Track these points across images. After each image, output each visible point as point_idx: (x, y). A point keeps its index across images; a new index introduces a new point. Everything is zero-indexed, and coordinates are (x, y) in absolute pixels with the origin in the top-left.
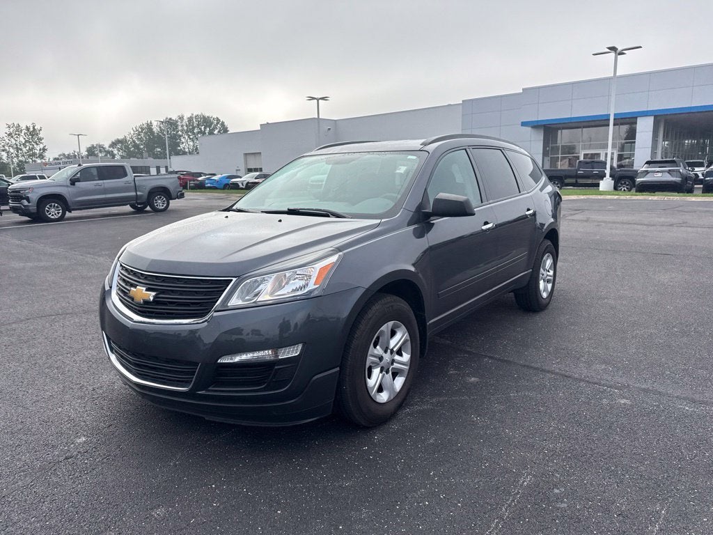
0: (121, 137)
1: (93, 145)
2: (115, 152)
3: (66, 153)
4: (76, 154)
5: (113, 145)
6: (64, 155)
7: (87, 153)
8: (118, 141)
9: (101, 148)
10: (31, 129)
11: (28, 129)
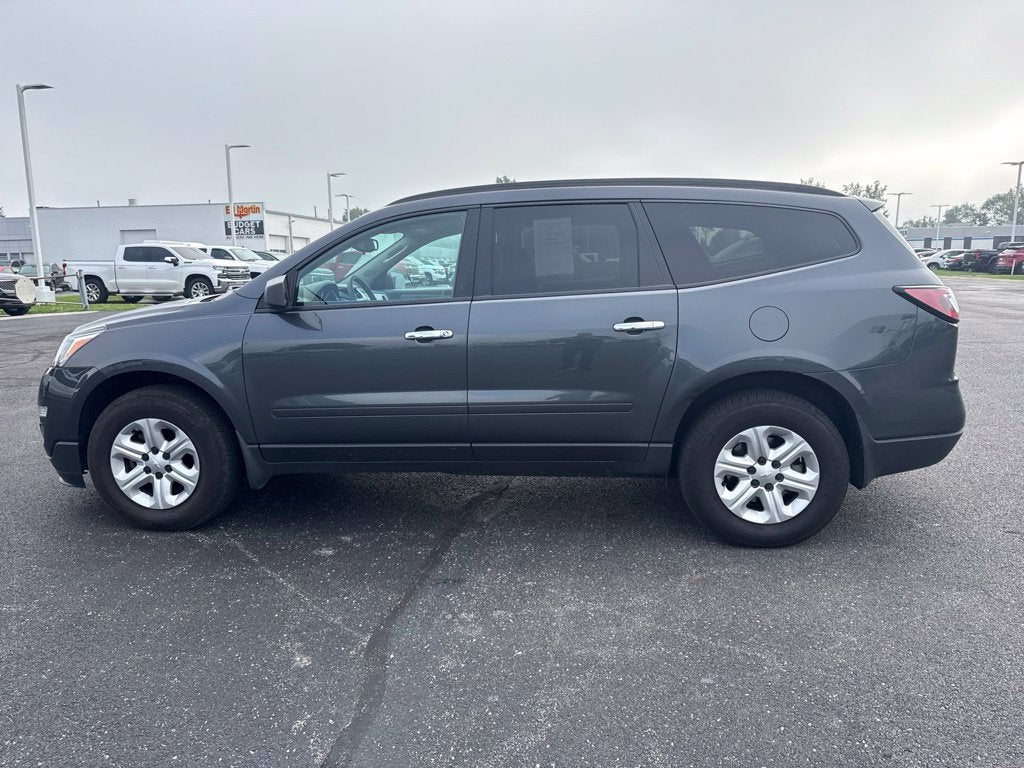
0: (1003, 192)
1: (957, 208)
2: (990, 215)
3: (915, 221)
4: (927, 220)
5: (988, 205)
6: (911, 222)
7: (945, 219)
8: (999, 198)
9: (968, 210)
10: (873, 189)
11: (868, 190)
